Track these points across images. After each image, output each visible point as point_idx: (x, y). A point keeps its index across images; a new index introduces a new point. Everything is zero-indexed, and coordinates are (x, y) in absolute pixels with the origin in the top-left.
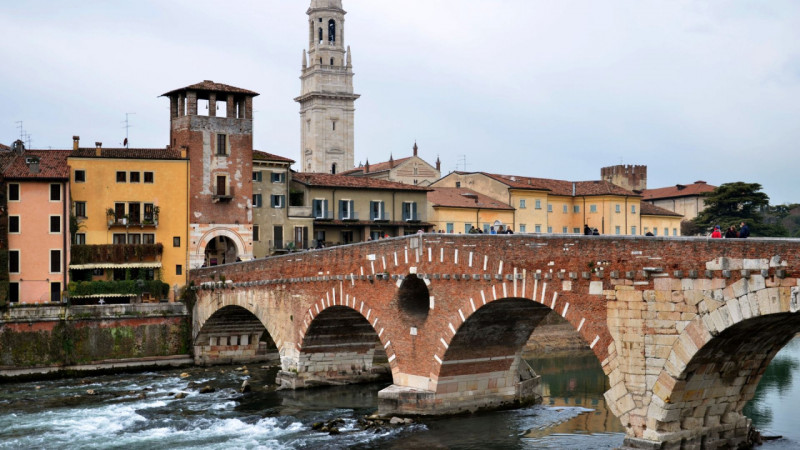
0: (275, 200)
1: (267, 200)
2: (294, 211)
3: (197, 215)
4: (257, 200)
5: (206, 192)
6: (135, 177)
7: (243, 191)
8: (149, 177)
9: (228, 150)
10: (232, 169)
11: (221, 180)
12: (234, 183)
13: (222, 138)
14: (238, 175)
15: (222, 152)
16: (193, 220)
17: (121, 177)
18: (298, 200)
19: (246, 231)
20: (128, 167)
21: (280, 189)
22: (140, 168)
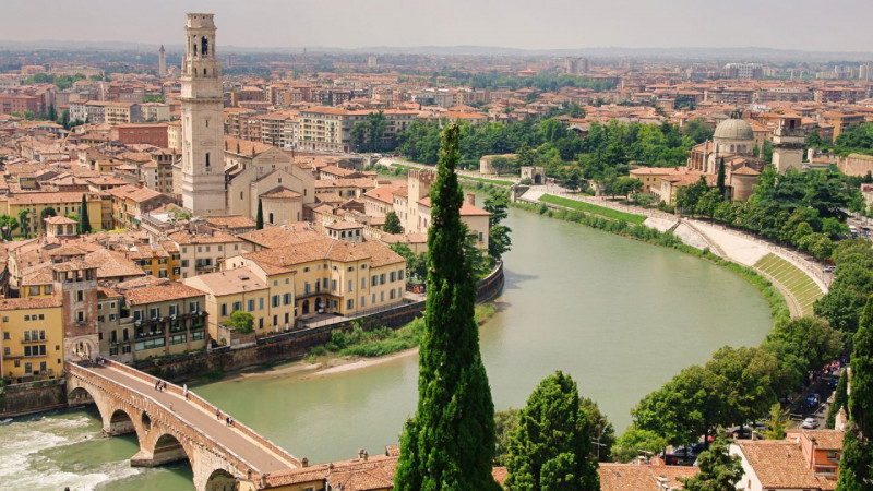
0: (112, 317)
1: (107, 318)
2: (123, 320)
3: (68, 333)
4: (101, 319)
5: (73, 321)
6: (34, 318)
7: (93, 317)
8: (42, 317)
9: (84, 298)
10: (86, 308)
11: (81, 314)
12: (88, 314)
13: (80, 293)
14: (90, 310)
15: (80, 298)
16: (66, 336)
17: (27, 318)
18: (124, 313)
19: (95, 338)
20: (31, 313)
21: (115, 311)
22: (38, 313)
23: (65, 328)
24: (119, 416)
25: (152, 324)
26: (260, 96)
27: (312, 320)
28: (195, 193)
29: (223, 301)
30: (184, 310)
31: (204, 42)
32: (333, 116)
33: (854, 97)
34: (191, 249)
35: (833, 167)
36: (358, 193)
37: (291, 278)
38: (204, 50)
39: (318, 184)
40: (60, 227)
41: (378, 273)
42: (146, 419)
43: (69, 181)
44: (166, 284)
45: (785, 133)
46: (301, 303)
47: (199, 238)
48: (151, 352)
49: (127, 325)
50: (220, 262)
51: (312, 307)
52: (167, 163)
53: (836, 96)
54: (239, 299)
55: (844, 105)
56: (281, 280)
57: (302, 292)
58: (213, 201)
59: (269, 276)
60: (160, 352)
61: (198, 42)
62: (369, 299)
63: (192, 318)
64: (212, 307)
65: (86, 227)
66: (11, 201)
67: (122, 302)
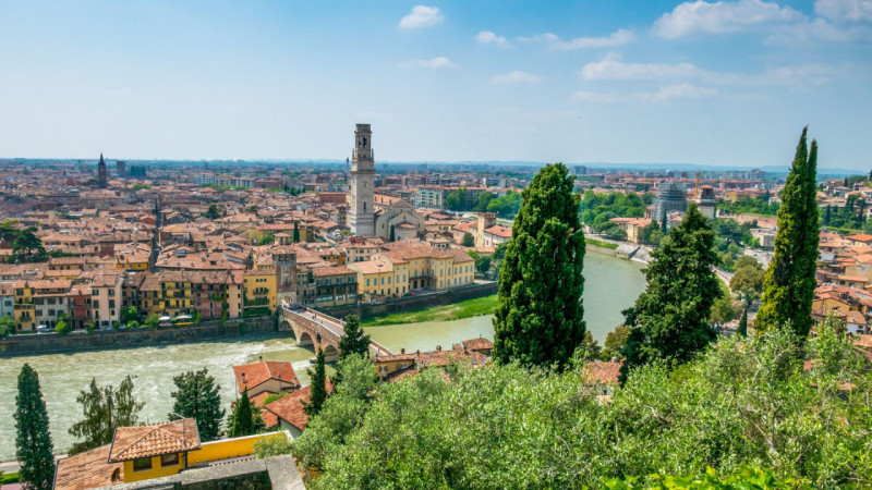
0: (304, 282)
1: (301, 283)
2: (310, 284)
3: (280, 290)
4: (298, 283)
5: (282, 283)
6: (261, 280)
7: (294, 282)
8: (265, 280)
9: (289, 270)
10: (290, 277)
11: (287, 280)
12: (291, 280)
14: (292, 278)
15: (287, 271)
16: (278, 292)
17: (257, 280)
18: (311, 281)
19: (294, 293)
20: (259, 278)
21: (305, 279)
22: (263, 277)
23: (278, 287)
24: (305, 336)
25: (328, 288)
26: (399, 181)
27: (419, 292)
28: (358, 224)
29: (368, 277)
30: (345, 281)
31: (365, 140)
32: (438, 190)
33: (743, 186)
34: (352, 252)
35: (732, 219)
36: (450, 228)
37: (407, 266)
38: (365, 144)
39: (427, 223)
40: (282, 238)
41: (457, 266)
42: (319, 338)
43: (290, 219)
44: (335, 266)
45: (703, 197)
46: (412, 282)
47: (356, 245)
48: (326, 304)
49: (312, 287)
50: (369, 257)
51: (419, 284)
52: (343, 211)
53: (732, 186)
54: (377, 276)
55: (738, 190)
56: (401, 267)
57: (412, 275)
58: (366, 229)
59: (394, 264)
60: (331, 304)
61: (361, 139)
62: (452, 282)
63: (349, 284)
64: (361, 280)
65: (297, 238)
66: (258, 228)
67: (310, 274)
